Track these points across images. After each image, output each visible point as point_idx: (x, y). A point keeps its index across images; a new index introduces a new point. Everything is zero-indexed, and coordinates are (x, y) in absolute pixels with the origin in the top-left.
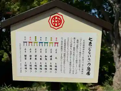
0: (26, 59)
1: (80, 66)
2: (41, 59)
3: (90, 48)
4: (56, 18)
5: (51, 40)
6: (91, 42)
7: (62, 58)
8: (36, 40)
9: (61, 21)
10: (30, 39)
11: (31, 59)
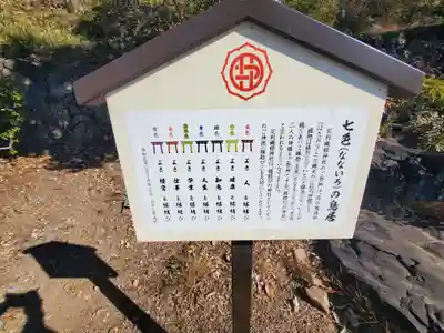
0: (164, 188)
1: (310, 200)
2: (205, 187)
3: (345, 151)
4: (247, 61)
5: (232, 133)
6: (347, 135)
7: (262, 183)
8: (186, 136)
9: (260, 72)
10: (171, 134)
11: (177, 188)
